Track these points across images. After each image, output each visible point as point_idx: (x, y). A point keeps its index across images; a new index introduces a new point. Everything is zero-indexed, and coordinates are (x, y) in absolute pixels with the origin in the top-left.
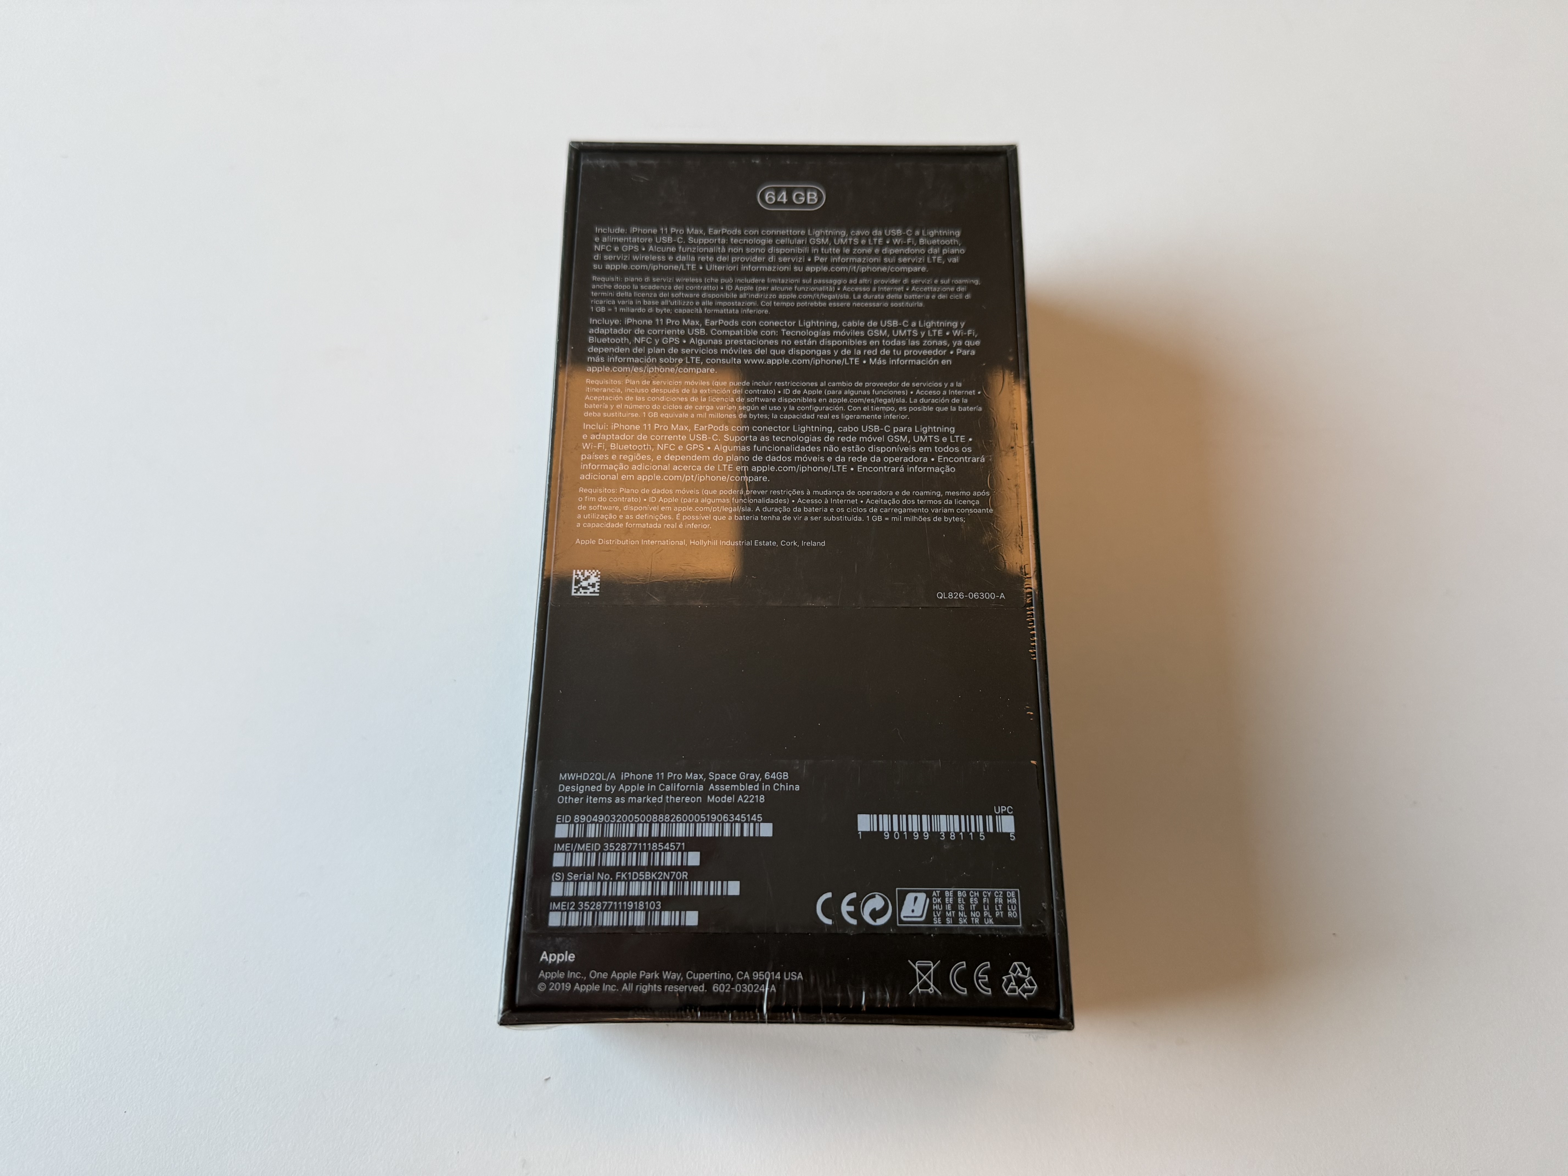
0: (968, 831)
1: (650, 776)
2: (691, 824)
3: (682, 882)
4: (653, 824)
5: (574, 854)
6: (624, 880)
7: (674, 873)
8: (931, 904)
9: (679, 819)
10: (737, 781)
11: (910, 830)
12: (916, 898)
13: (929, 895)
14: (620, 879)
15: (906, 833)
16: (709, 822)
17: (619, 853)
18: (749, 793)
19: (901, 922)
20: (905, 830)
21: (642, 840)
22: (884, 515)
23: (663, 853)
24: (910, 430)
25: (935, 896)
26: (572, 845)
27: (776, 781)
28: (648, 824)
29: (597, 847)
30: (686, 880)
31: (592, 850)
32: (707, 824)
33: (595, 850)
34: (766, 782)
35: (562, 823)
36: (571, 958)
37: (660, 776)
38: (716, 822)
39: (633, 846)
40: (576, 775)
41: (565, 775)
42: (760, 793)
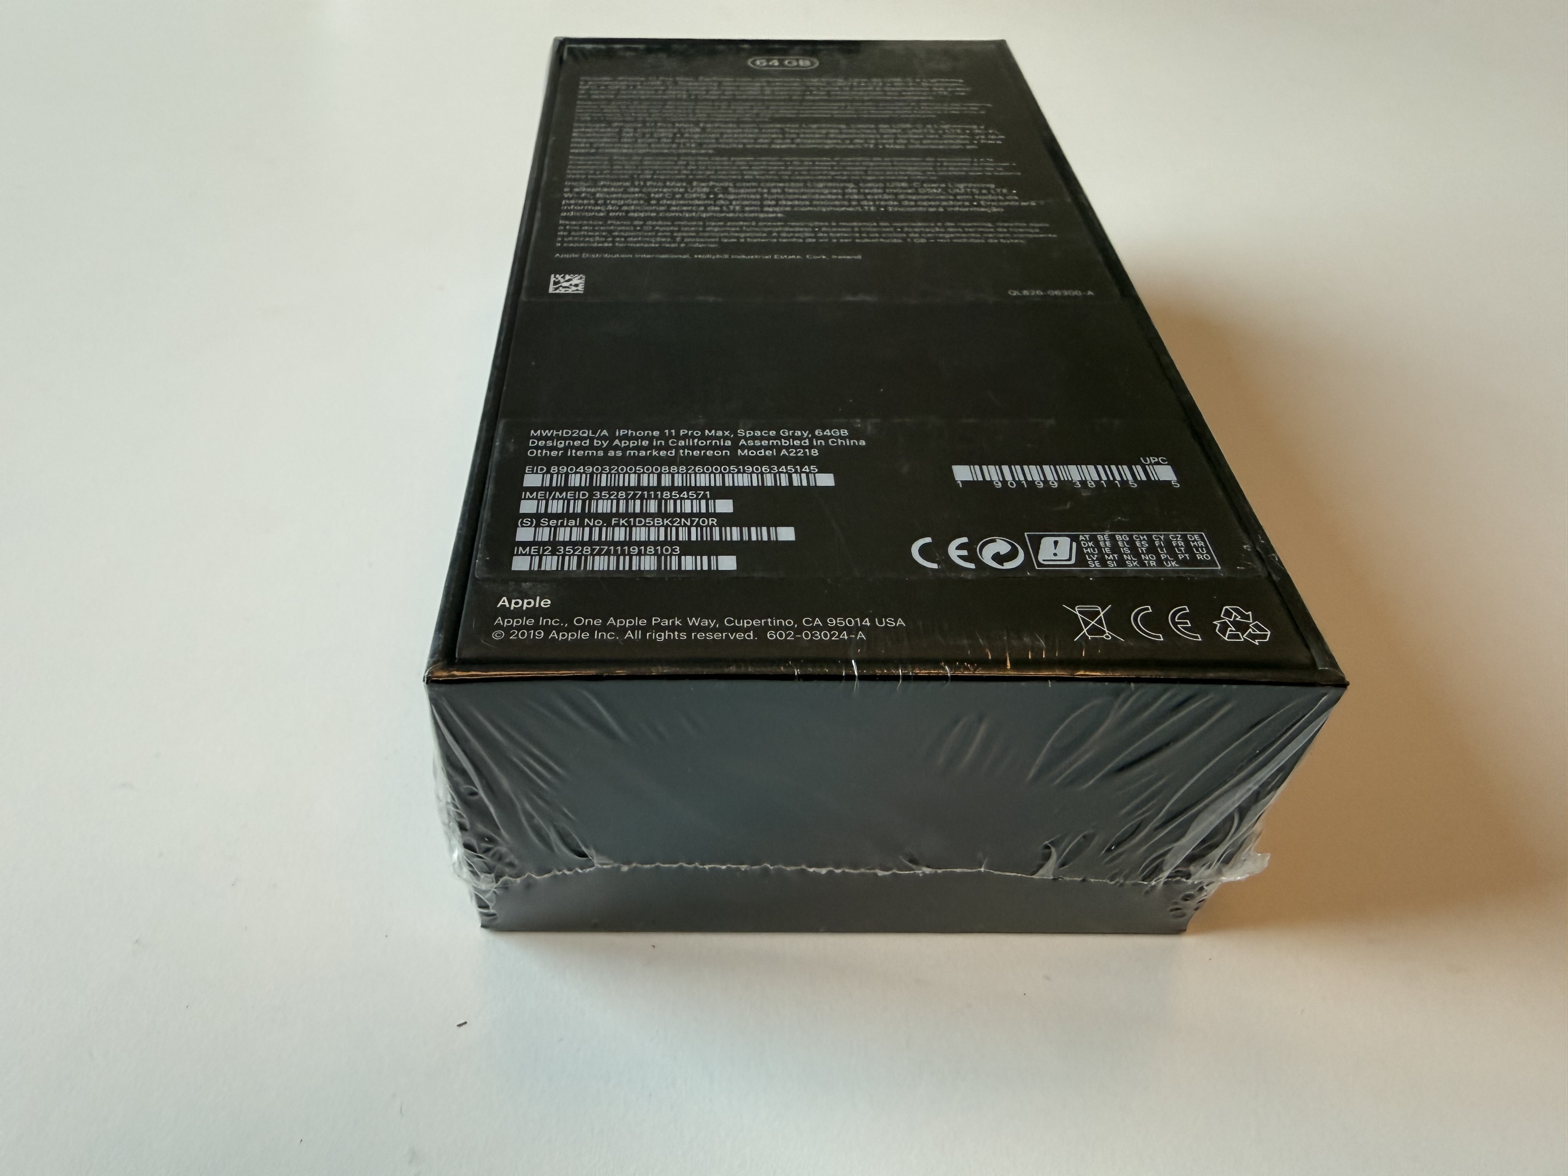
0: (1111, 479)
1: (656, 433)
2: (717, 475)
3: (708, 528)
4: (663, 475)
5: (550, 502)
6: (623, 525)
7: (697, 519)
8: (1079, 548)
9: (699, 470)
10: (778, 437)
11: (1029, 479)
12: (1056, 543)
13: (1074, 539)
14: (617, 525)
15: (1024, 482)
16: (742, 473)
17: (615, 502)
18: (794, 447)
19: (1040, 565)
20: (1022, 478)
21: (649, 488)
22: (928, 239)
23: (678, 502)
24: (944, 185)
25: (1082, 540)
26: (548, 493)
27: (831, 437)
28: (656, 476)
29: (584, 495)
30: (715, 526)
31: (577, 497)
32: (740, 475)
33: (581, 497)
34: (818, 438)
35: (533, 473)
36: (546, 603)
37: (670, 433)
38: (753, 472)
39: (635, 495)
40: (553, 432)
41: (539, 432)
42: (811, 447)
